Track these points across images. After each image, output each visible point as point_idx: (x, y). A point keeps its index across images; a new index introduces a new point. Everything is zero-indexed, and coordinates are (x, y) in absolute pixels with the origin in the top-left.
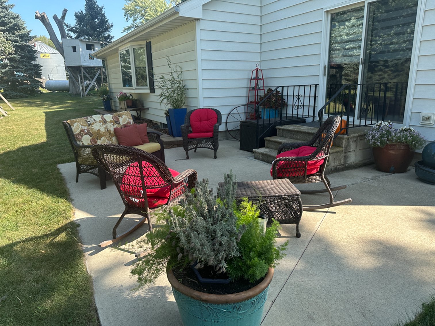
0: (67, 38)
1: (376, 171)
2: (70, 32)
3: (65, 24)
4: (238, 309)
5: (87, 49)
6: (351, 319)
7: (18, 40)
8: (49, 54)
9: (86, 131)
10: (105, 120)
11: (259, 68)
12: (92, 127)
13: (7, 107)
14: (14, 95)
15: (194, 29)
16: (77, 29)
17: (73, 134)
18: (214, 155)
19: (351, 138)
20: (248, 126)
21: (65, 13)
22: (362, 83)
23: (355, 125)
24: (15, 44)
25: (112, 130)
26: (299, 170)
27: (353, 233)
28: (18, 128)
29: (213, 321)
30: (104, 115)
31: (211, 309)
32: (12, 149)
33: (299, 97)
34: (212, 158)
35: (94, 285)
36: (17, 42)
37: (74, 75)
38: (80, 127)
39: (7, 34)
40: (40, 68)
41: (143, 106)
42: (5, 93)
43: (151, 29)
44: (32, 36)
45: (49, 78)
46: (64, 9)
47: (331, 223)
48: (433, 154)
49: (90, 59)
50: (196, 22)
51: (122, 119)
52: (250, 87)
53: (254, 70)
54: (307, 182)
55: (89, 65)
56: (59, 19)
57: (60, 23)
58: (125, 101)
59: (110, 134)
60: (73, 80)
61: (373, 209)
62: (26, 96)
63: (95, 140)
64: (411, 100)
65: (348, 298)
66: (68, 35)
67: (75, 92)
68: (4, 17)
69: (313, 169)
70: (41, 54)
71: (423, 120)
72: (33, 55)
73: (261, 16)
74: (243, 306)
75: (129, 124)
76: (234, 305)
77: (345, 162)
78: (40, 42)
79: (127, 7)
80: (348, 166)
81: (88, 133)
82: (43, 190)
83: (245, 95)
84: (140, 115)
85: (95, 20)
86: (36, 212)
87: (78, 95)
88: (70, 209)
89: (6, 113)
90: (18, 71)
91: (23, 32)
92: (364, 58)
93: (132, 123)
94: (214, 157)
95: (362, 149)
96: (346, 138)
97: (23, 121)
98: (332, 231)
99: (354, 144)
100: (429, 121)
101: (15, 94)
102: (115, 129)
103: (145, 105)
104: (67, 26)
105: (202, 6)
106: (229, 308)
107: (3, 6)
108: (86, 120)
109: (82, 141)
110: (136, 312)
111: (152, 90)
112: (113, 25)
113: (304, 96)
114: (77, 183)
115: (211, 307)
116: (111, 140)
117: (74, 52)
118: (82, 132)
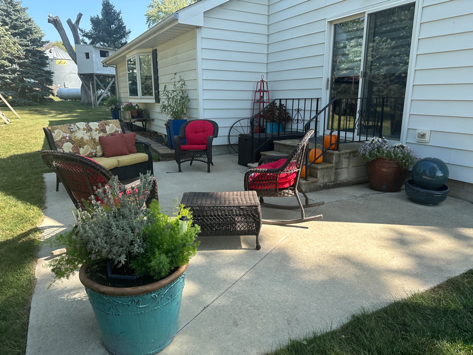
0: (80, 44)
1: (369, 190)
2: (85, 38)
3: (80, 29)
4: (137, 302)
5: (101, 56)
6: (274, 325)
7: (28, 44)
8: (65, 61)
9: (68, 138)
10: (90, 128)
11: (265, 79)
12: (75, 135)
13: (12, 115)
14: (23, 103)
15: (195, 38)
16: (92, 35)
17: (54, 141)
18: (207, 169)
19: (343, 154)
20: (246, 140)
21: (80, 18)
22: (362, 97)
23: (347, 140)
24: (25, 48)
25: (97, 138)
26: (271, 183)
27: (315, 247)
28: (17, 136)
29: (114, 314)
30: (90, 123)
31: (110, 301)
32: (3, 157)
33: (298, 110)
34: (206, 172)
35: (36, 287)
36: (28, 46)
37: (87, 83)
38: (62, 134)
39: (18, 38)
40: (52, 75)
41: (149, 117)
42: (14, 100)
43: (154, 36)
44: (44, 41)
45: (64, 86)
46: (79, 13)
47: (298, 237)
48: (421, 172)
49: (104, 66)
50: (197, 30)
51: (109, 127)
52: (255, 100)
53: (259, 82)
54: (279, 195)
55: (103, 73)
56: (74, 23)
57: (74, 28)
58: (130, 111)
59: (95, 142)
60: (85, 89)
61: (347, 225)
62: (35, 104)
63: (77, 148)
64: (408, 116)
65: (281, 307)
66: (83, 41)
67: (86, 102)
68: (16, 20)
69: (285, 183)
70: (57, 60)
71: (418, 137)
72: (44, 61)
73: (268, 25)
74: (142, 301)
75: (116, 133)
76: (132, 299)
77: (336, 179)
78: (56, 47)
79: (149, 13)
80: (339, 183)
81: (70, 140)
82: (20, 197)
83: (250, 108)
84: (146, 126)
85: (112, 26)
86: (5, 218)
87: (90, 104)
88: (39, 216)
89: (9, 121)
90: (28, 78)
91: (35, 36)
92: (364, 71)
93: (120, 132)
94: (207, 171)
95: (356, 166)
96: (337, 154)
97: (24, 130)
98: (295, 245)
99: (347, 160)
100: (424, 138)
101: (23, 101)
102: (100, 138)
103: (151, 116)
104: (82, 31)
105: (203, 13)
106: (127, 301)
107: (15, 8)
108: (69, 127)
109: (63, 149)
110: (67, 312)
111: (158, 100)
112: (130, 32)
113: (305, 110)
114: (57, 192)
115: (110, 300)
116: (95, 149)
117: (87, 58)
118: (63, 140)
